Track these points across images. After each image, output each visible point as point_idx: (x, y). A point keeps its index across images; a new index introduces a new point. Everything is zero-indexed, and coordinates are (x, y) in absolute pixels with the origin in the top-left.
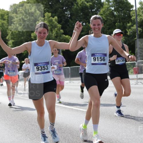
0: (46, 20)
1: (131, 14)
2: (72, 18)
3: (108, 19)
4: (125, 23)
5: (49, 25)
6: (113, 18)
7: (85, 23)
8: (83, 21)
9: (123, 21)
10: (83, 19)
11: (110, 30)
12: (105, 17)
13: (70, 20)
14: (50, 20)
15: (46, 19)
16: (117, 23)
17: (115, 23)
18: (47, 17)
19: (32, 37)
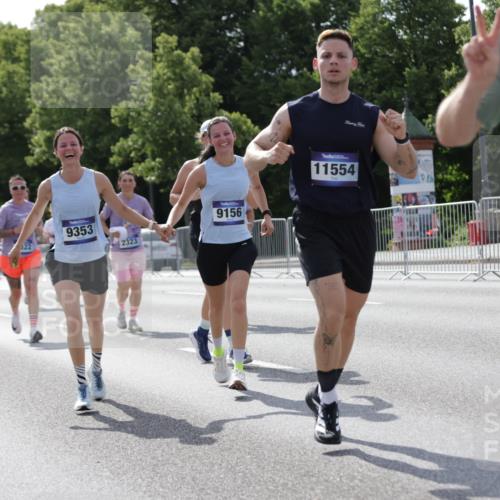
0: (160, 61)
1: (456, 37)
2: (253, 53)
3: (376, 53)
4: (435, 69)
5: (173, 77)
6: (395, 50)
7: (298, 70)
8: (290, 62)
9: (430, 60)
10: (290, 56)
11: (384, 92)
12: (365, 46)
13: (244, 59)
14: (173, 61)
15: (161, 56)
16: (407, 69)
17: (400, 67)
18: (164, 47)
19: (113, 121)
